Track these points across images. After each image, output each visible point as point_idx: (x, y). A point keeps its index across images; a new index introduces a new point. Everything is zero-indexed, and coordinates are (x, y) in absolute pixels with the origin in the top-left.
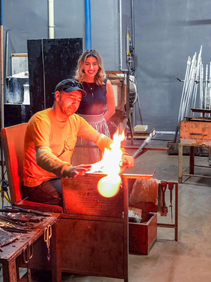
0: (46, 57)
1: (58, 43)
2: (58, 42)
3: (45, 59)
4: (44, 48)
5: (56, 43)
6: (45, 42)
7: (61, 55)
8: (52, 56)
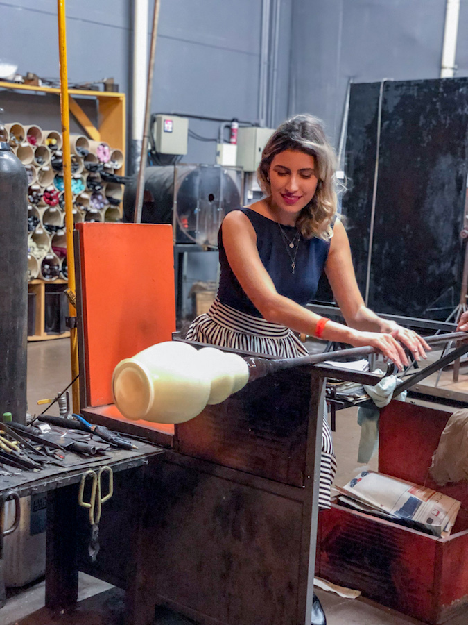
0: (387, 123)
1: (418, 89)
2: (416, 87)
3: (383, 128)
4: (385, 102)
5: (413, 89)
6: (389, 88)
7: (422, 118)
8: (401, 120)
